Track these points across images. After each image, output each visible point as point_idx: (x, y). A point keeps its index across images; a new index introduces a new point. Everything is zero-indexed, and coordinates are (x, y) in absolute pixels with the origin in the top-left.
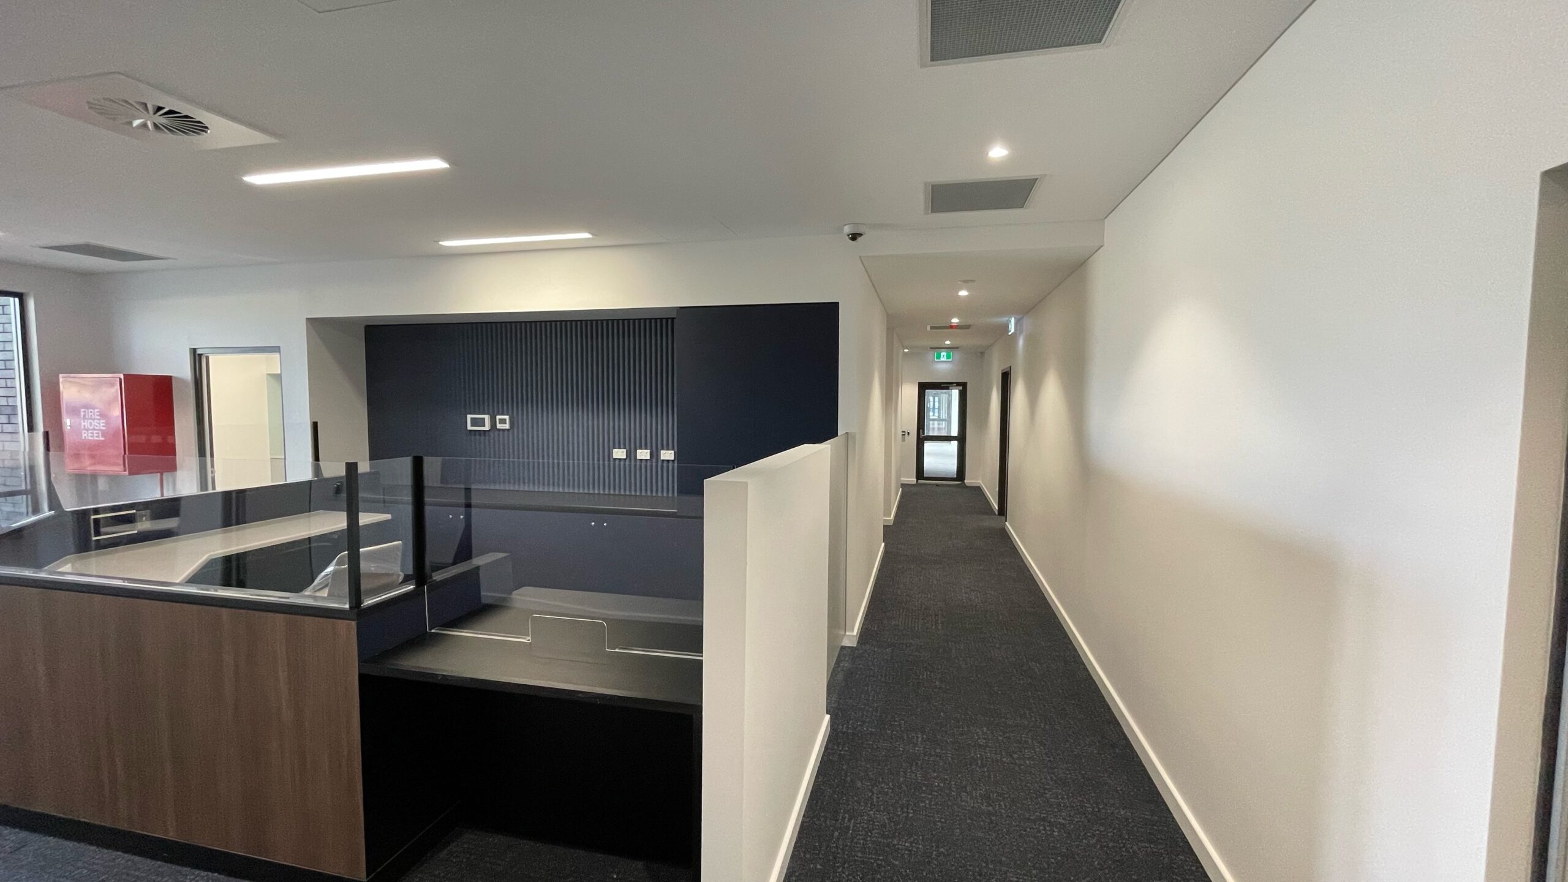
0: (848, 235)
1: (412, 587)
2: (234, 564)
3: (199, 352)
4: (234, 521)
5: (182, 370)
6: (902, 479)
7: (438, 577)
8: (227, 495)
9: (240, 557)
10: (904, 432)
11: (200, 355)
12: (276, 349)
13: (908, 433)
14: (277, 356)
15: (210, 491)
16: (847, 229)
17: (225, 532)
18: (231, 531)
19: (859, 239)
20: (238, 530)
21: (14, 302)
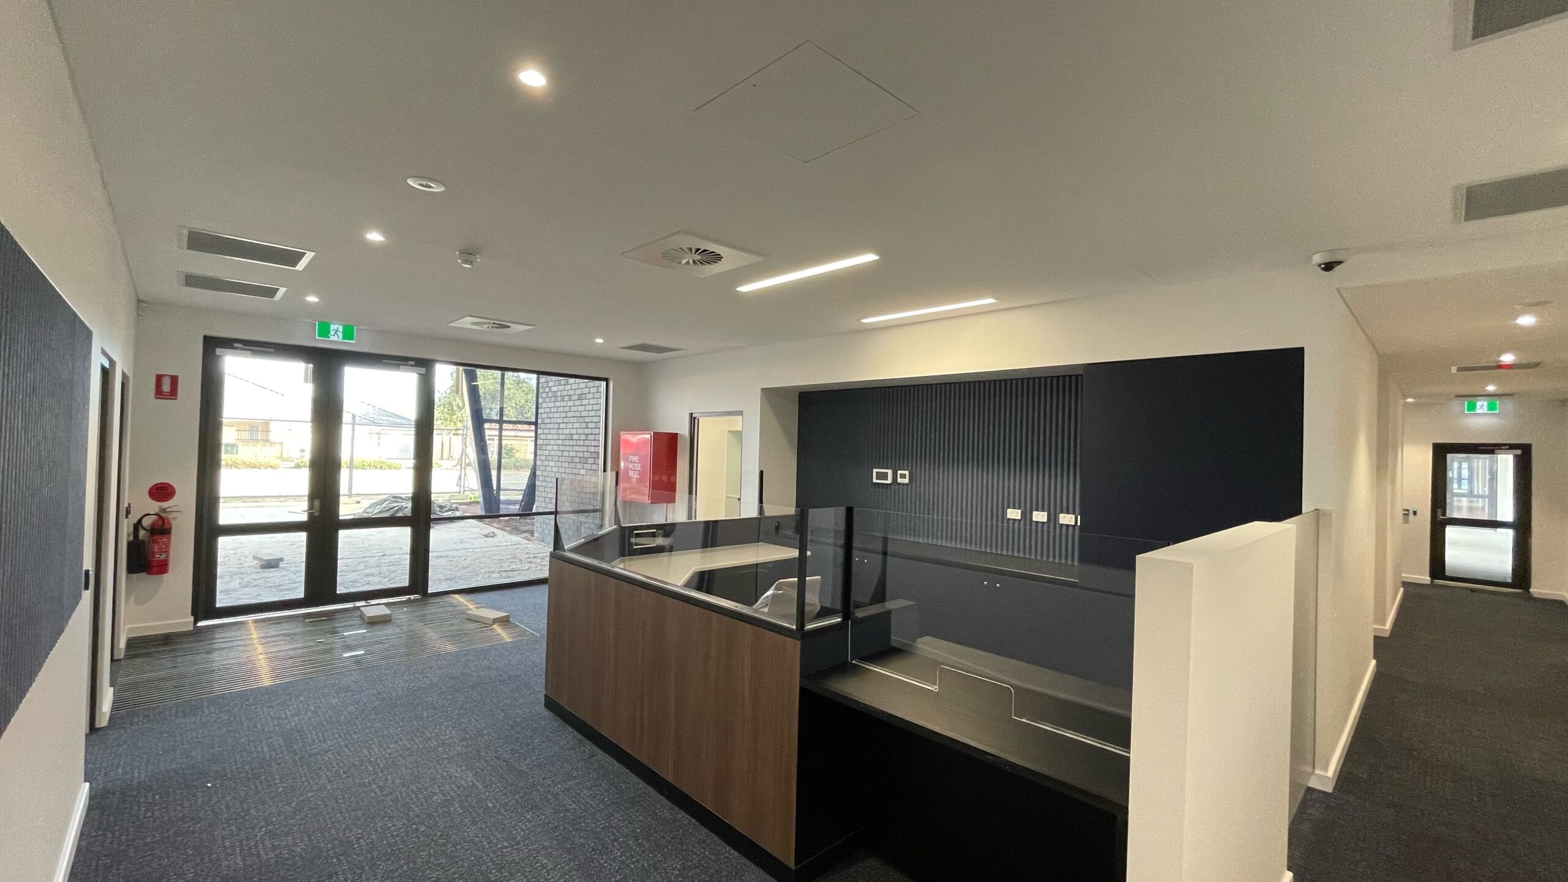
0: (1320, 265)
1: (839, 619)
2: (706, 577)
3: (694, 416)
4: (709, 545)
5: (683, 430)
6: (1403, 575)
7: (860, 614)
8: (707, 524)
9: (711, 573)
10: (1408, 510)
11: (695, 418)
12: (740, 413)
13: (1415, 513)
14: (740, 417)
15: (693, 520)
16: (1318, 259)
17: (703, 552)
18: (707, 552)
19: (1337, 268)
20: (711, 551)
21: (604, 384)
